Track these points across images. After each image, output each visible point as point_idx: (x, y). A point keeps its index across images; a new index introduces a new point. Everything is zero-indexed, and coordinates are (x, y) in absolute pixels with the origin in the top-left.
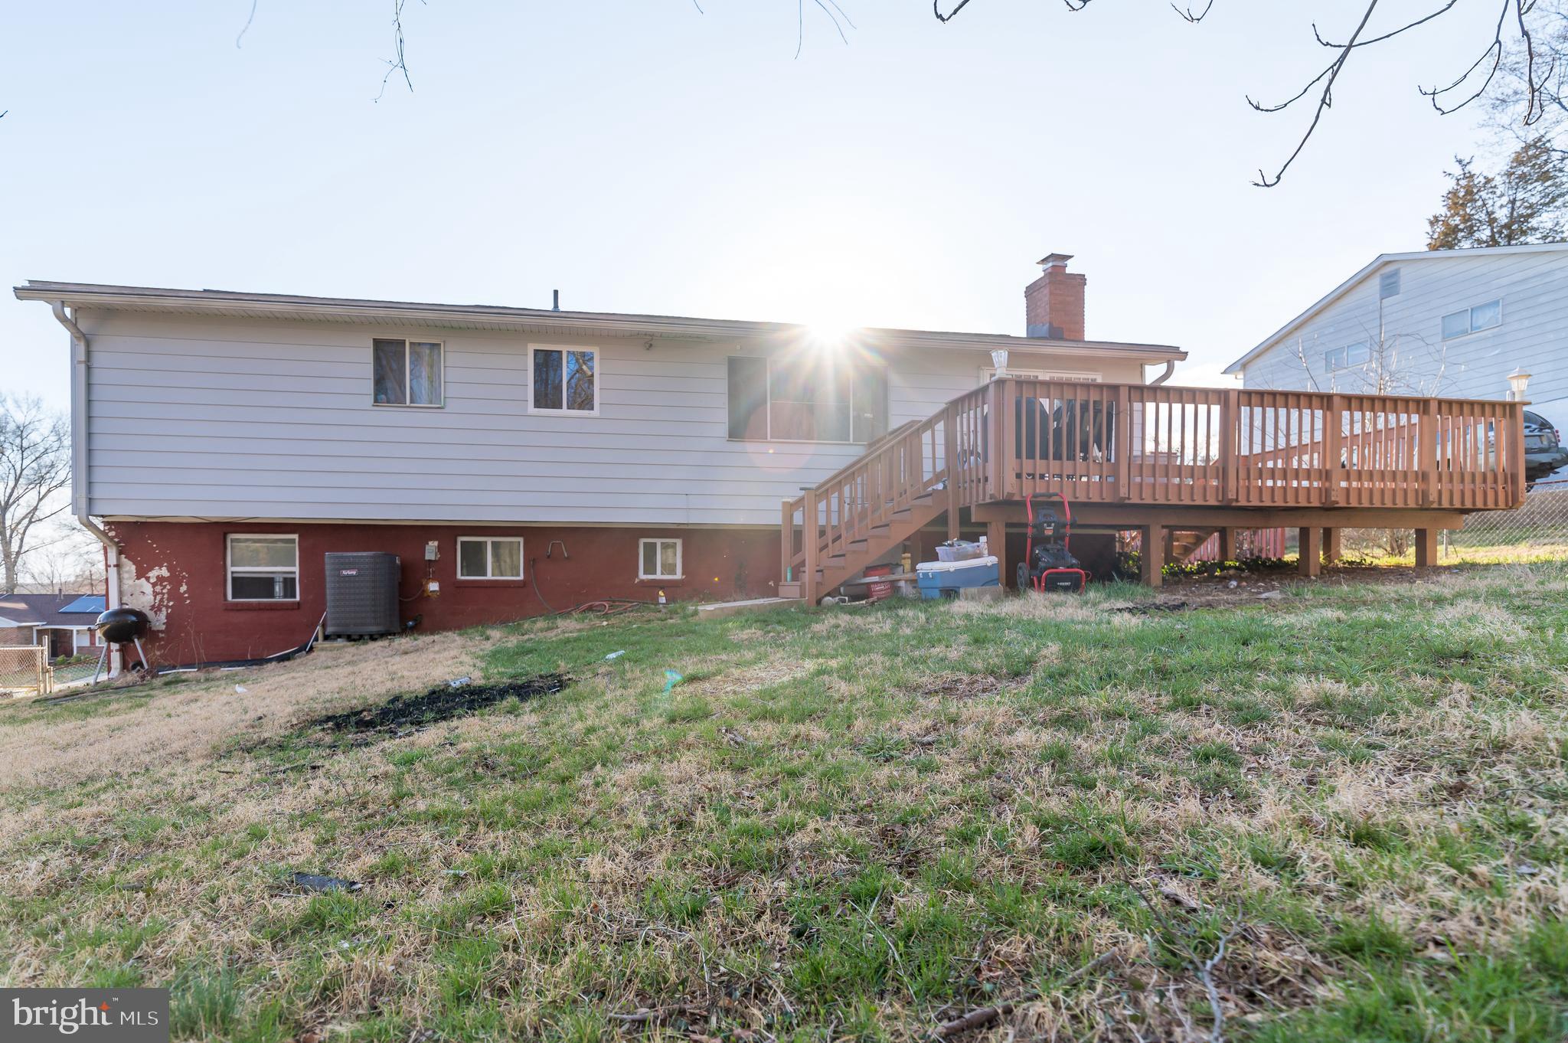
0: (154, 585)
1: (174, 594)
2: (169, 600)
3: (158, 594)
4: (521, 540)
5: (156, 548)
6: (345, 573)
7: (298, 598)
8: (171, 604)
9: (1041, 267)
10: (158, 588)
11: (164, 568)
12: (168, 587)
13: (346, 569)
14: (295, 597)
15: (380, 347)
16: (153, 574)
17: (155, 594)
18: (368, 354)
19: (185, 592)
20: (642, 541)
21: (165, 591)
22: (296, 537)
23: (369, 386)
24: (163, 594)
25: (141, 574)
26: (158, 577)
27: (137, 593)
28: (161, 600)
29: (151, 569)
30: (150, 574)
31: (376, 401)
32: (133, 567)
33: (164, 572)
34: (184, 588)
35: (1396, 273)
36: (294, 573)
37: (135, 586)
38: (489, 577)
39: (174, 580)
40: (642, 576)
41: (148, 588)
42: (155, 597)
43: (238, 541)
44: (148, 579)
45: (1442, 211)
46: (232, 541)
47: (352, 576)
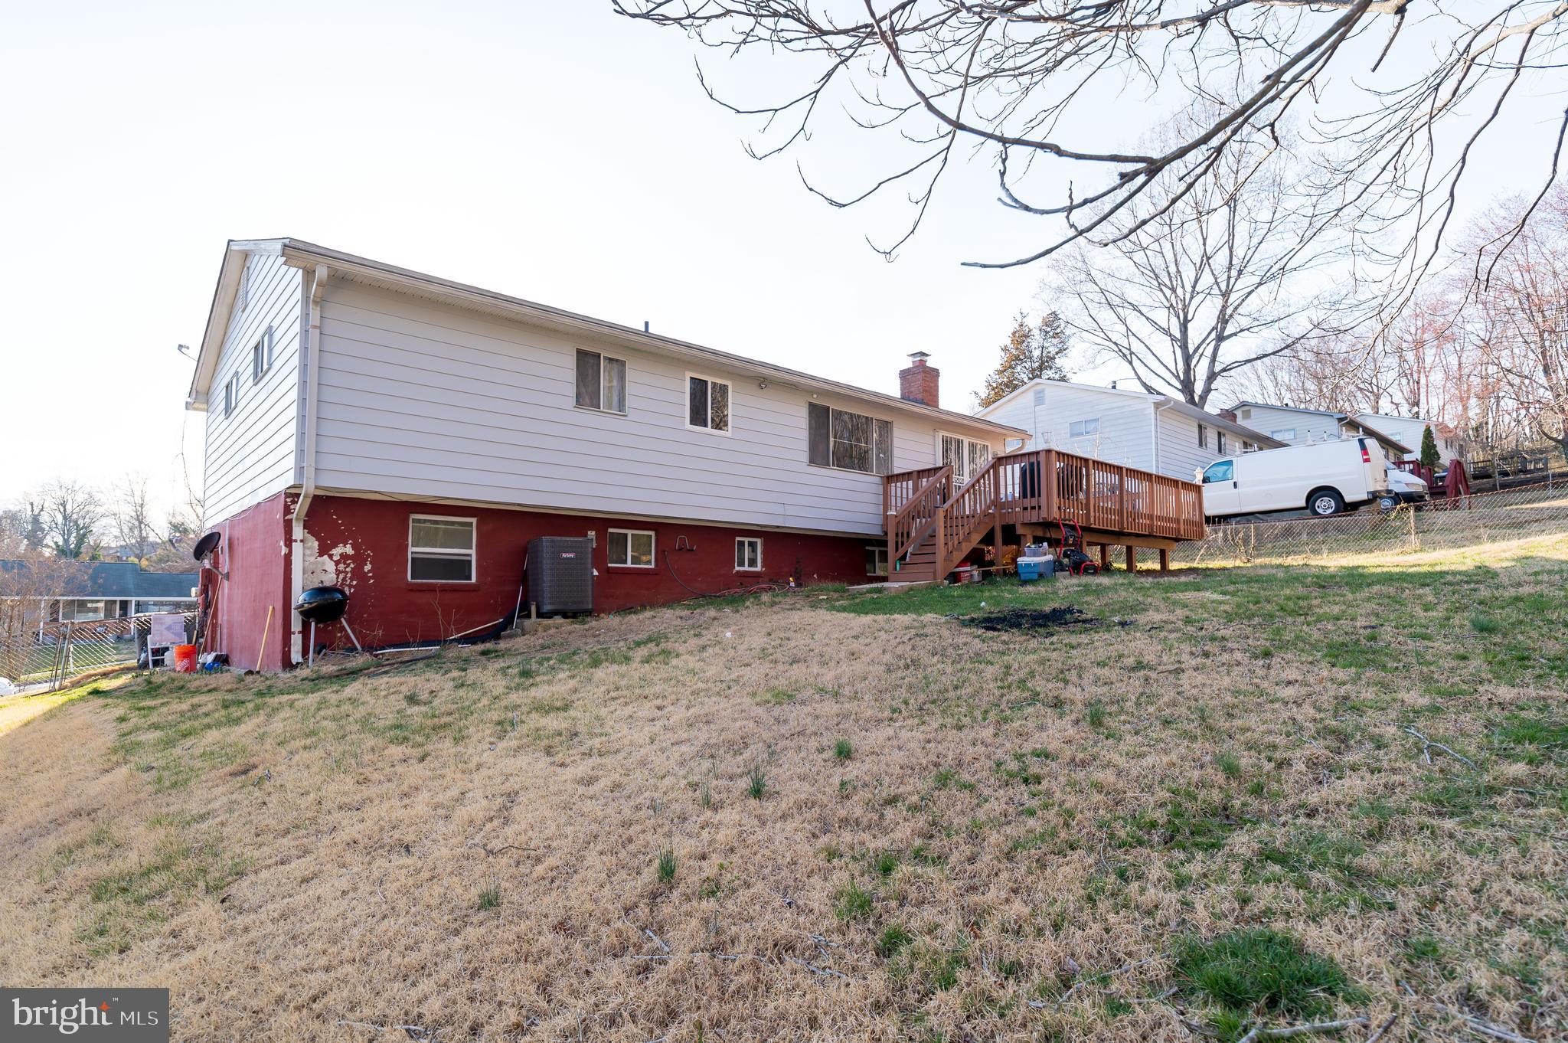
0: (337, 563)
1: (358, 573)
2: (352, 579)
3: (341, 572)
4: (652, 533)
5: (341, 525)
6: (564, 555)
7: (474, 579)
8: (354, 583)
9: (911, 359)
10: (341, 567)
11: (348, 546)
12: (352, 566)
13: (565, 552)
14: (470, 578)
15: (581, 354)
16: (337, 552)
17: (338, 572)
18: (571, 362)
19: (369, 571)
20: (738, 539)
21: (348, 569)
22: (474, 520)
23: (571, 390)
24: (347, 573)
25: (324, 550)
26: (341, 555)
27: (318, 571)
28: (344, 579)
29: (335, 546)
30: (334, 552)
31: (578, 402)
32: (316, 544)
33: (349, 550)
34: (368, 567)
35: (1042, 391)
36: (470, 555)
37: (317, 563)
38: (629, 565)
39: (358, 559)
40: (737, 568)
41: (331, 566)
42: (338, 575)
43: (419, 521)
44: (331, 557)
45: (1008, 342)
46: (414, 521)
47: (571, 559)
